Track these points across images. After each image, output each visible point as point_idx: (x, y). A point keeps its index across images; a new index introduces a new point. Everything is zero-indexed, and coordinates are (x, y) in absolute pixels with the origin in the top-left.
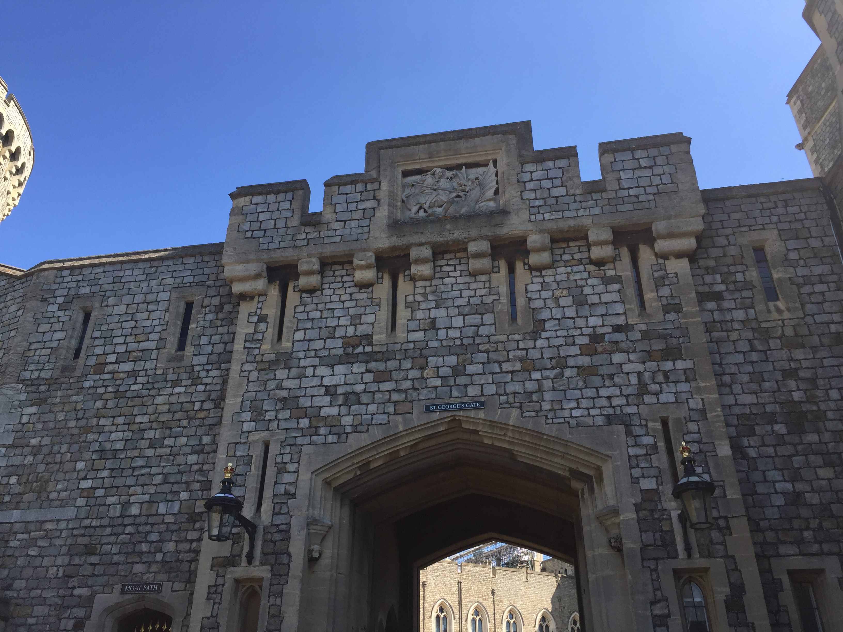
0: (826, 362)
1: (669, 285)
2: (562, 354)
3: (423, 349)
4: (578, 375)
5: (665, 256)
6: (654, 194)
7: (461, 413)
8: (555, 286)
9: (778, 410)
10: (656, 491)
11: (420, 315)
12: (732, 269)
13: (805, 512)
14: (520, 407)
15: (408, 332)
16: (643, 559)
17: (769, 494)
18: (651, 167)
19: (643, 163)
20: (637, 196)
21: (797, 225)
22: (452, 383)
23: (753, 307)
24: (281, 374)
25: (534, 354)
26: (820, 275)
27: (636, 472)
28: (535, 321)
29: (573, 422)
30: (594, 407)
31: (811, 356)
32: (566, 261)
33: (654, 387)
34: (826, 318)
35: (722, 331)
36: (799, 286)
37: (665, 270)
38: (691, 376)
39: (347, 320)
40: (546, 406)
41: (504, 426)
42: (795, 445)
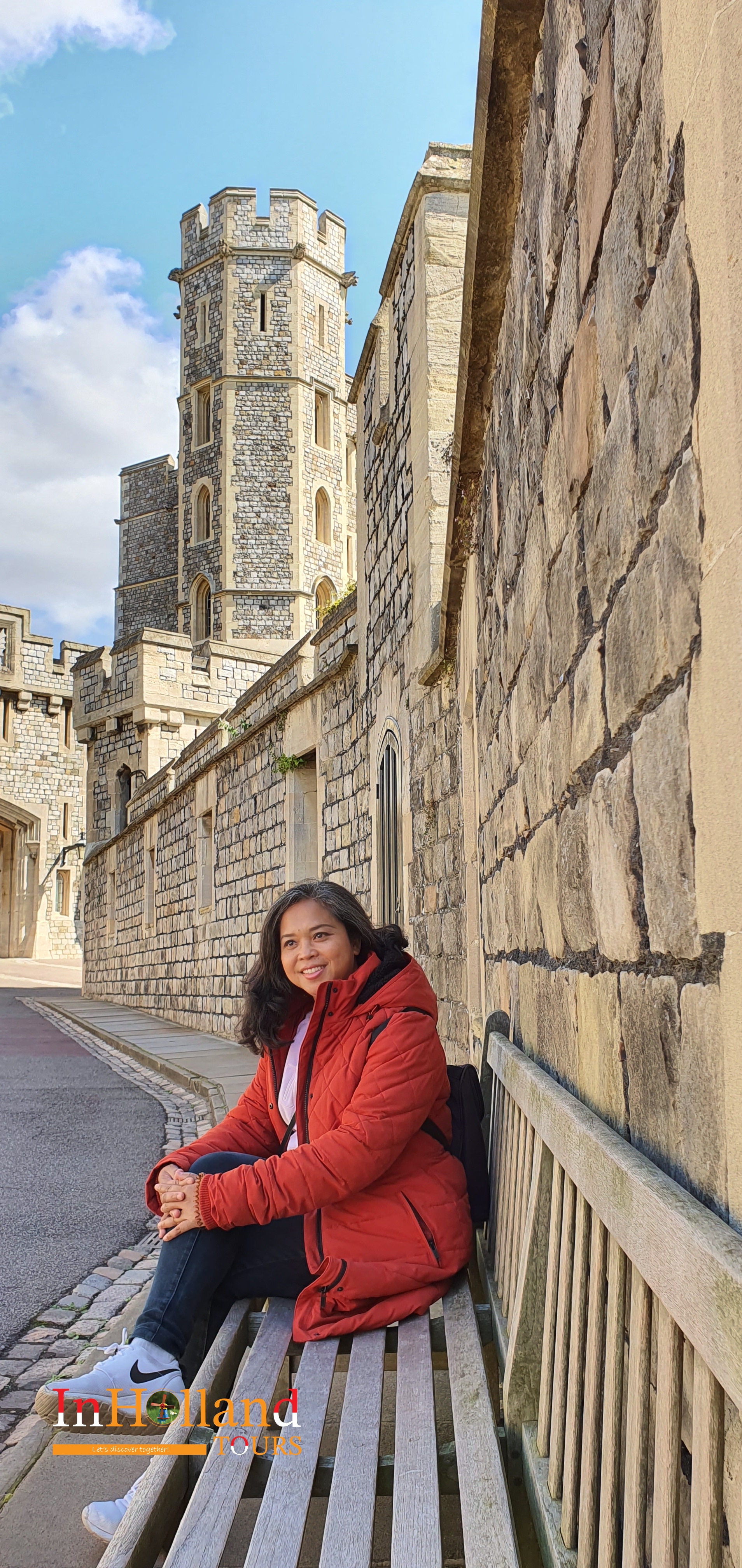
2: (27, 763)
4: (33, 776)
10: (56, 836)
16: (46, 864)
28: (16, 741)
30: (37, 794)
32: (35, 712)
40: (16, 790)
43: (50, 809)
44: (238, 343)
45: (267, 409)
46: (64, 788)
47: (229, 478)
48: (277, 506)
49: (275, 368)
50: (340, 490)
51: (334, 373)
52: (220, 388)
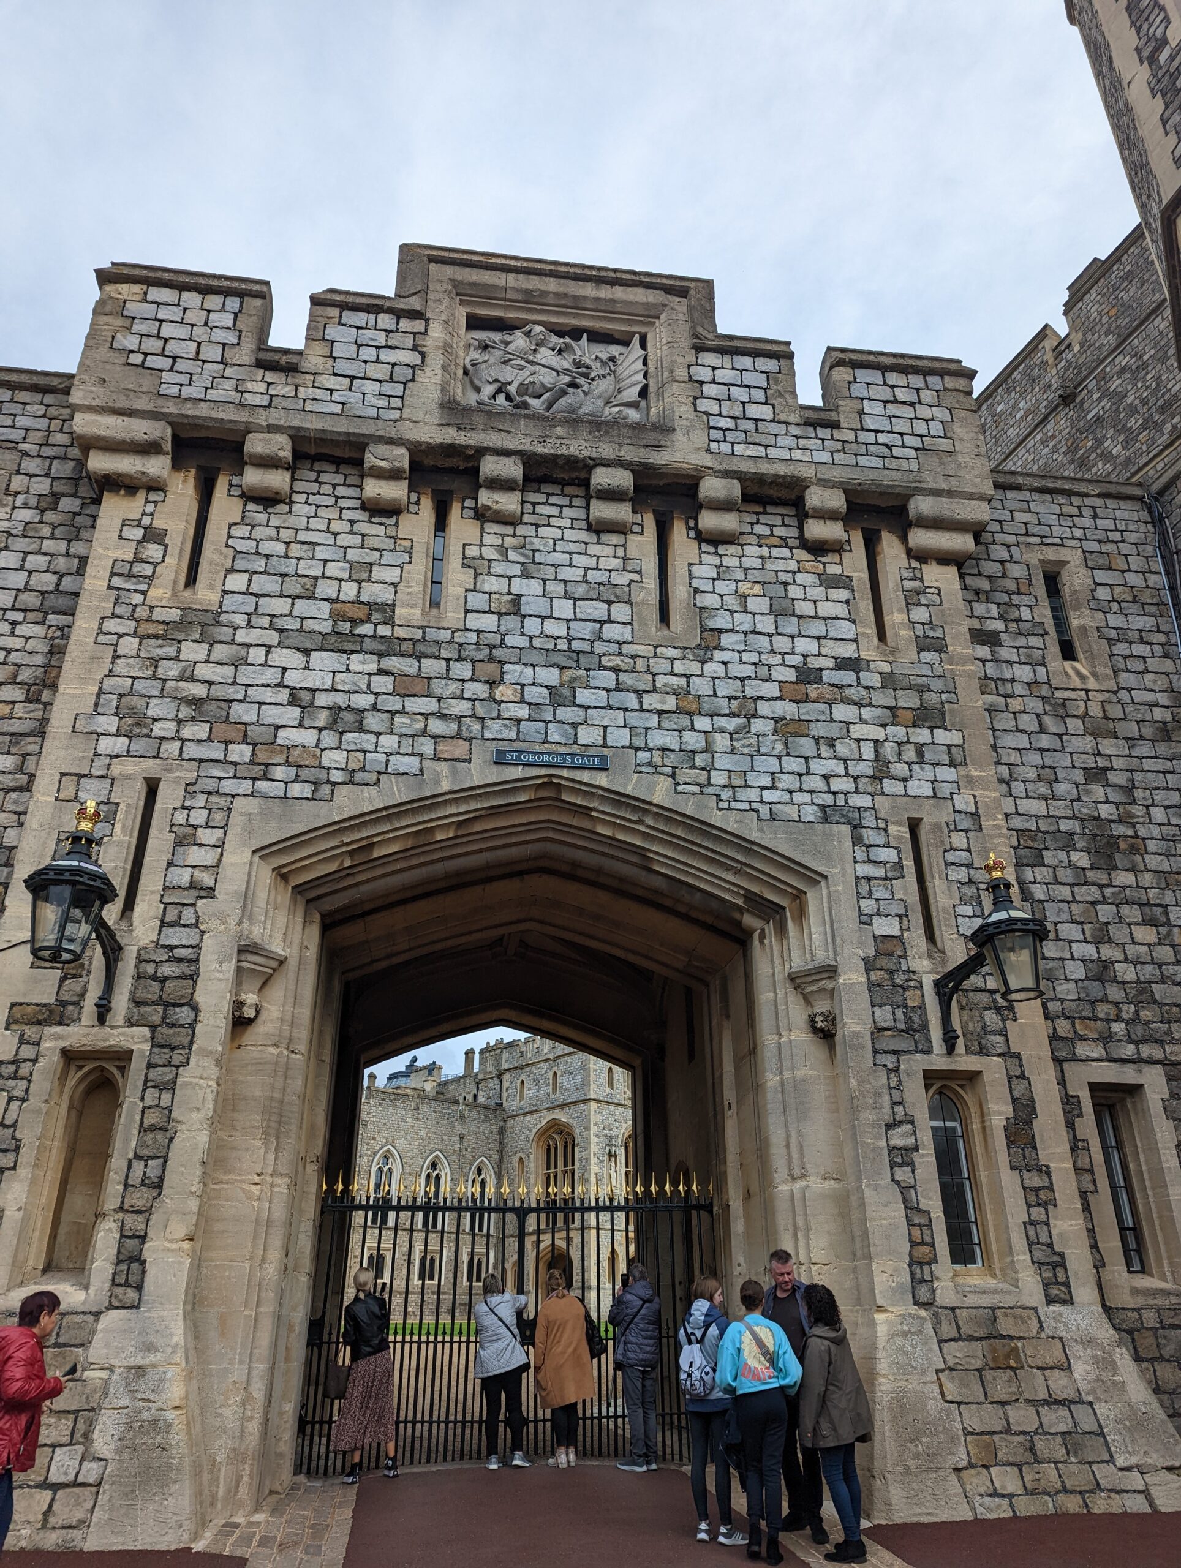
0: (1148, 764)
1: (927, 606)
2: (749, 692)
3: (494, 647)
4: (775, 732)
5: (920, 556)
6: (917, 449)
7: (565, 773)
8: (740, 575)
9: (1078, 830)
10: (899, 939)
11: (491, 584)
12: (1016, 599)
13: (1114, 993)
14: (673, 776)
15: (467, 612)
16: (876, 1052)
17: (1063, 959)
18: (912, 404)
19: (901, 395)
20: (889, 447)
21: (1110, 548)
22: (549, 717)
23: (1044, 665)
24: (193, 651)
25: (701, 686)
26: (1140, 631)
27: (868, 906)
28: (704, 630)
29: (764, 811)
30: (801, 790)
31: (1127, 752)
32: (759, 536)
33: (900, 769)
34: (1149, 697)
35: (998, 694)
36: (1111, 642)
37: (921, 580)
38: (959, 758)
39: (343, 569)
40: (719, 778)
41: (640, 806)
42: (1101, 887)
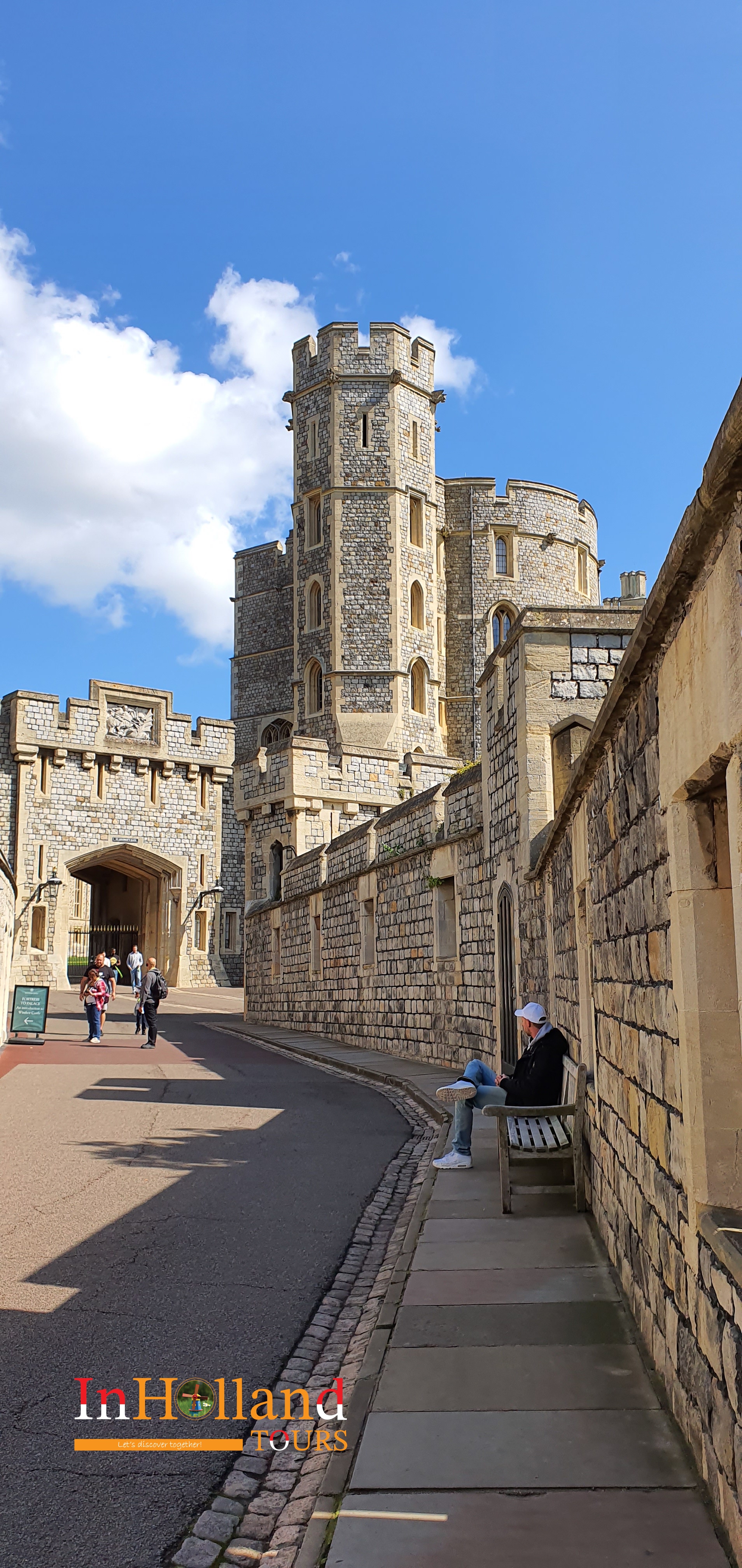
1: (214, 796)
2: (171, 821)
3: (114, 809)
4: (175, 832)
5: (214, 783)
6: (218, 753)
7: (128, 843)
11: (112, 790)
14: (152, 844)
15: (107, 798)
16: (187, 907)
18: (219, 738)
20: (212, 752)
22: (125, 828)
25: (160, 819)
28: (161, 803)
29: (171, 852)
30: (179, 847)
32: (178, 779)
35: (225, 818)
37: (214, 790)
38: (214, 839)
39: (78, 787)
40: (162, 844)
41: (144, 851)
43: (189, 860)
44: (344, 458)
45: (369, 515)
46: (201, 842)
47: (337, 576)
48: (378, 599)
49: (376, 479)
50: (432, 581)
51: (425, 480)
52: (329, 498)
